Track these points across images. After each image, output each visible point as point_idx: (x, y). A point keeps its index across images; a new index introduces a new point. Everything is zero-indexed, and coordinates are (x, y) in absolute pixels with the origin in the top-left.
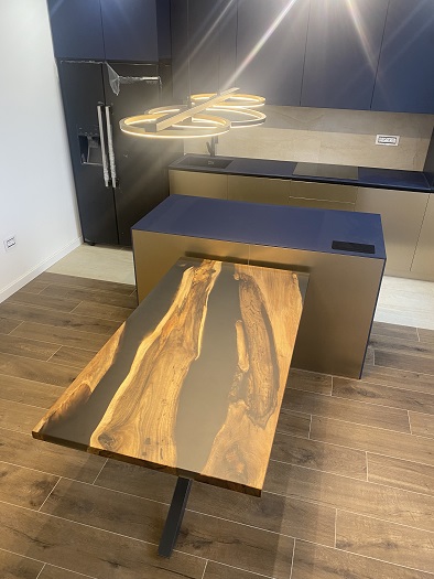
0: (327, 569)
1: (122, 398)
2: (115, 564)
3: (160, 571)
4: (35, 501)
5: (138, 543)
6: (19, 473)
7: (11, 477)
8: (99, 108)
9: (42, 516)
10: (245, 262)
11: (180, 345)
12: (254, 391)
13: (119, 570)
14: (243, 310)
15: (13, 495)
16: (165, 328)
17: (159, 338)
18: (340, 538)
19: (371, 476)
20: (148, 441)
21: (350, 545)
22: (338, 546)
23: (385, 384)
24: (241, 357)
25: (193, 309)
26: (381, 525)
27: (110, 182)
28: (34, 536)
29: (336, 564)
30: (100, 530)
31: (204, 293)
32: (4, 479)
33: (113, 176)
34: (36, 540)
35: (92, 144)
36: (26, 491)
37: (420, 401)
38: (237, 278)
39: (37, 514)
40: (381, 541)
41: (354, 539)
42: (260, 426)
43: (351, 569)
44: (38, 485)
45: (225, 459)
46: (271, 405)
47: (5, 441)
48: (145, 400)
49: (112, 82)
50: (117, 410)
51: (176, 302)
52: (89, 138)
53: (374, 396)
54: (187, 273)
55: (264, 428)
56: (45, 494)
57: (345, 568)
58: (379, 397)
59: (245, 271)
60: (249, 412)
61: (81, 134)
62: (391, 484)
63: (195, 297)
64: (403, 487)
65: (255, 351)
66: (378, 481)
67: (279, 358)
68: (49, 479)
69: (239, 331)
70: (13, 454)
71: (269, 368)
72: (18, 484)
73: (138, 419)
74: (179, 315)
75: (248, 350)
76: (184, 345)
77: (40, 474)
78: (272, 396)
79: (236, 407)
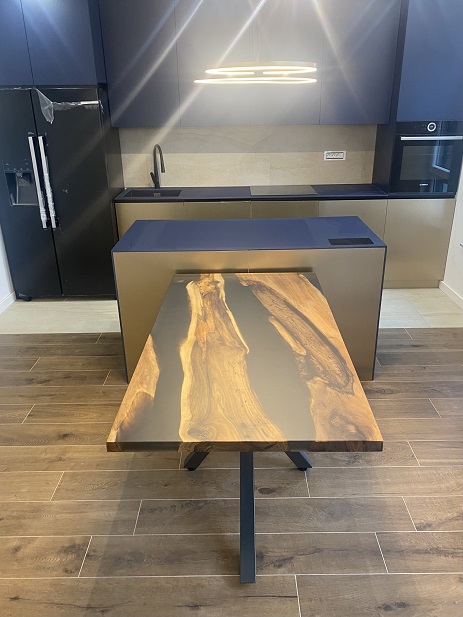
0: (418, 552)
1: (190, 397)
2: (196, 607)
3: (249, 600)
4: (69, 568)
5: (213, 579)
6: (36, 544)
7: (27, 551)
8: (30, 139)
9: (85, 581)
10: (245, 271)
11: (223, 344)
12: (324, 368)
13: (202, 611)
14: (269, 308)
15: (38, 568)
16: (197, 333)
17: (196, 343)
18: (417, 521)
19: (423, 460)
20: (244, 425)
21: (430, 525)
22: (418, 529)
23: (396, 380)
24: (292, 345)
25: (217, 315)
26: (449, 501)
27: (49, 222)
28: (85, 604)
29: (424, 545)
30: (162, 577)
31: (219, 301)
32: (20, 554)
33: (52, 215)
34: (89, 607)
35: (22, 183)
36: (54, 560)
37: (436, 388)
38: (245, 284)
39: (78, 580)
40: (456, 515)
41: (431, 519)
42: (348, 393)
43: (441, 546)
44: (67, 550)
45: (332, 426)
46: (348, 376)
47: (4, 514)
48: (216, 394)
49: (44, 109)
50: (192, 407)
51: (194, 311)
52: (19, 175)
53: (392, 392)
54: (190, 287)
55: (353, 394)
56: (79, 557)
57: (435, 546)
58: (398, 392)
59: (249, 278)
60: (330, 385)
61: (9, 171)
62: (441, 463)
63: (212, 305)
64: (454, 464)
65: (303, 338)
66: (430, 464)
67: (330, 339)
68: (77, 542)
69: (276, 325)
70: (21, 526)
71: (325, 349)
72: (39, 555)
73: (220, 411)
74: (205, 321)
75: (296, 338)
76: (228, 344)
77: (64, 539)
78: (344, 369)
79: (315, 383)
